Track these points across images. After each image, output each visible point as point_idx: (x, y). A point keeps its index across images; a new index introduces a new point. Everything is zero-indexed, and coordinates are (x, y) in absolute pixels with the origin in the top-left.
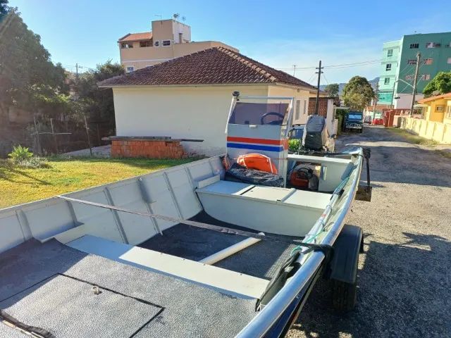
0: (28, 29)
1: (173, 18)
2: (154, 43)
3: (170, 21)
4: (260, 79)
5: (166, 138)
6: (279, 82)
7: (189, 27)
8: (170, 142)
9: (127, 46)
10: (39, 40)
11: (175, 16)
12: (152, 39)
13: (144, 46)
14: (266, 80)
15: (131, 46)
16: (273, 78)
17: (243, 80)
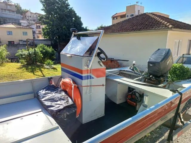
0: (77, 15)
1: (136, 4)
2: (126, 16)
3: (134, 5)
4: (163, 27)
5: (111, 59)
6: (174, 28)
7: (144, 7)
8: (113, 61)
9: (115, 18)
10: (80, 19)
11: (137, 3)
12: (126, 14)
13: (122, 18)
14: (167, 28)
15: (117, 19)
16: (170, 26)
17: (152, 28)
